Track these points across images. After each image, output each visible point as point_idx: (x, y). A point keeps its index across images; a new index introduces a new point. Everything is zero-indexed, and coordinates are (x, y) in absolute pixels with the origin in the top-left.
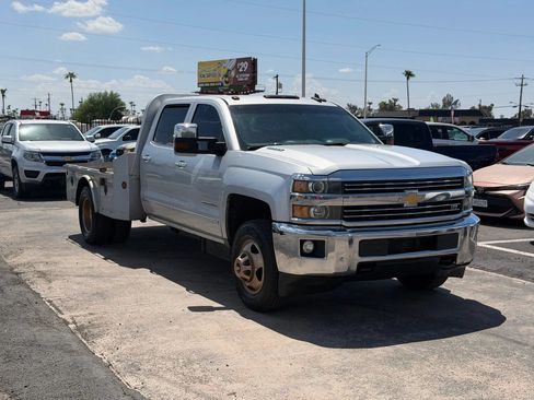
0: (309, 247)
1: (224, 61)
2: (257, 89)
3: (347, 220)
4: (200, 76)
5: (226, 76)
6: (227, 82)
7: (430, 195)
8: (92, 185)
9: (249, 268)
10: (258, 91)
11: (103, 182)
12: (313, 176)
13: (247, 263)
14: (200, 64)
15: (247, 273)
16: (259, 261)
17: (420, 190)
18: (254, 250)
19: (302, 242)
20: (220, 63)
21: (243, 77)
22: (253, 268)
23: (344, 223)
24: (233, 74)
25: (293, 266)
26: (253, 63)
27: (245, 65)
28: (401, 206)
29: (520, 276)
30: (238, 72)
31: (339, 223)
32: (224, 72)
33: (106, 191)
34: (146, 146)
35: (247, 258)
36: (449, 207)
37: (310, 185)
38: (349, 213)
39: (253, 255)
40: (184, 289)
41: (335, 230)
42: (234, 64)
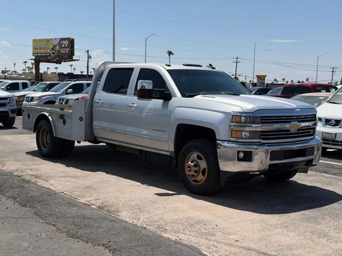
0: (242, 155)
1: (52, 39)
2: (74, 58)
3: (263, 139)
4: (34, 48)
5: (53, 49)
6: (53, 53)
7: (303, 124)
8: (51, 119)
9: (197, 169)
10: (75, 60)
11: (62, 117)
12: (245, 113)
13: (195, 166)
14: (35, 41)
15: (196, 172)
16: (203, 164)
17: (299, 122)
18: (199, 158)
19: (239, 152)
20: (48, 41)
21: (65, 51)
22: (199, 168)
23: (262, 141)
24: (58, 48)
25: (230, 166)
26: (72, 42)
27: (66, 43)
28: (289, 130)
29: (325, 172)
30: (61, 47)
31: (258, 141)
32: (51, 46)
33: (64, 122)
34: (97, 94)
35: (195, 162)
36: (309, 132)
37: (243, 118)
38: (264, 135)
39: (199, 161)
40: (140, 184)
41: (258, 145)
42: (58, 42)
